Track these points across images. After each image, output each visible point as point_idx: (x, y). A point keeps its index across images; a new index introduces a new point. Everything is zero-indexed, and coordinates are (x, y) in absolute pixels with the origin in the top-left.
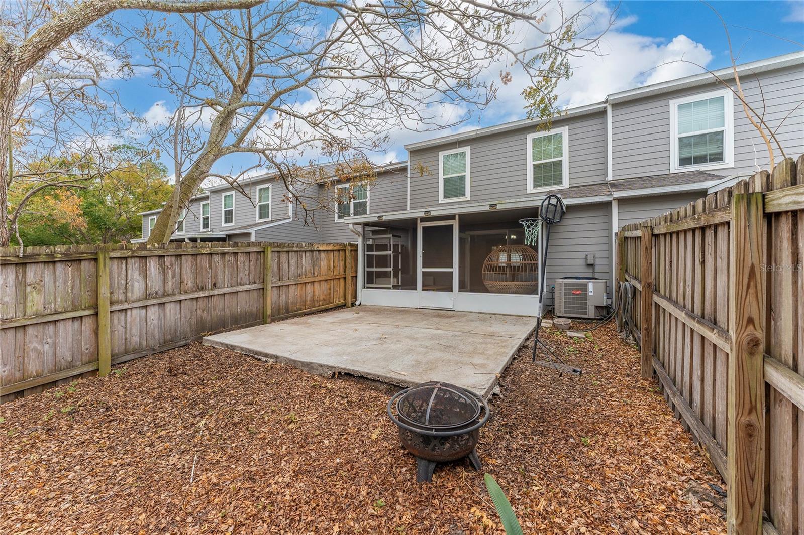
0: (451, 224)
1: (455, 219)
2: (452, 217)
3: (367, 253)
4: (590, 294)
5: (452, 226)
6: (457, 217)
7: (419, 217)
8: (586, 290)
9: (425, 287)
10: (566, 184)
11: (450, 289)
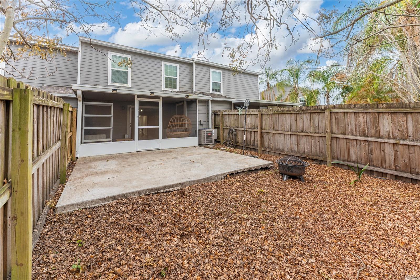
0: (158, 101)
1: (160, 99)
2: (158, 98)
3: (84, 115)
4: (213, 134)
5: (158, 102)
6: (161, 98)
7: (136, 94)
8: (212, 133)
9: (140, 138)
10: (178, 89)
11: (157, 138)
